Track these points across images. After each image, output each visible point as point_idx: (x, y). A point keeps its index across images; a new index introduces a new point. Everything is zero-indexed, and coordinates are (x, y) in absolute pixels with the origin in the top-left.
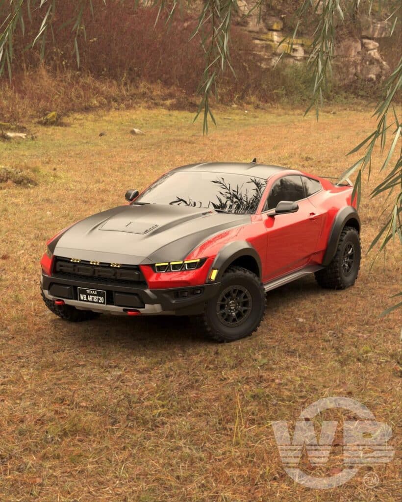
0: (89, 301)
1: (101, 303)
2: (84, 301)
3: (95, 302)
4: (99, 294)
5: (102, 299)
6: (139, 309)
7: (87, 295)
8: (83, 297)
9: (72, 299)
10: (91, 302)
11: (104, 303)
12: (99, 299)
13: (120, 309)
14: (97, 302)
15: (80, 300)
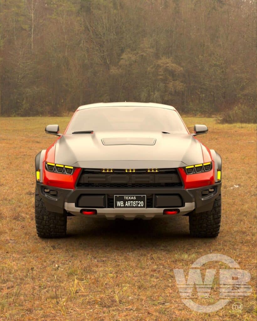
0: (127, 207)
1: (141, 207)
2: (120, 207)
3: (134, 207)
4: (138, 199)
5: (141, 203)
6: (179, 208)
7: (125, 201)
8: (120, 203)
9: (105, 207)
10: (129, 207)
11: (144, 207)
12: (138, 204)
13: (161, 210)
14: (136, 207)
15: (116, 207)
